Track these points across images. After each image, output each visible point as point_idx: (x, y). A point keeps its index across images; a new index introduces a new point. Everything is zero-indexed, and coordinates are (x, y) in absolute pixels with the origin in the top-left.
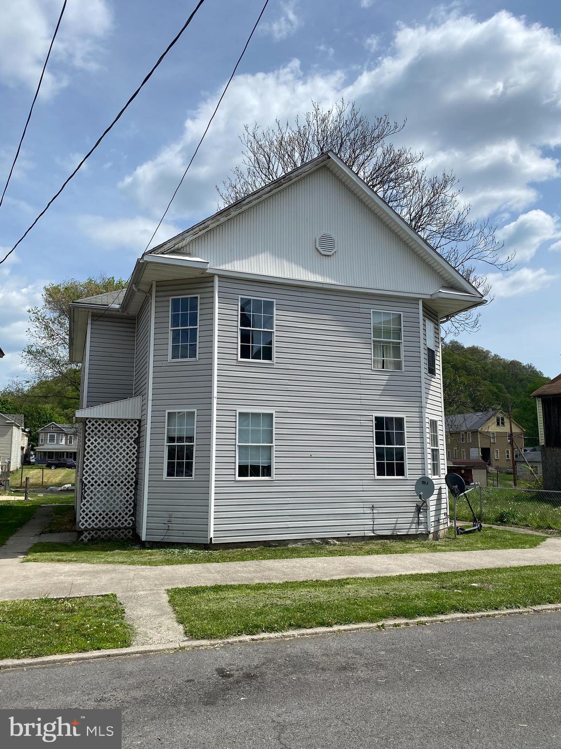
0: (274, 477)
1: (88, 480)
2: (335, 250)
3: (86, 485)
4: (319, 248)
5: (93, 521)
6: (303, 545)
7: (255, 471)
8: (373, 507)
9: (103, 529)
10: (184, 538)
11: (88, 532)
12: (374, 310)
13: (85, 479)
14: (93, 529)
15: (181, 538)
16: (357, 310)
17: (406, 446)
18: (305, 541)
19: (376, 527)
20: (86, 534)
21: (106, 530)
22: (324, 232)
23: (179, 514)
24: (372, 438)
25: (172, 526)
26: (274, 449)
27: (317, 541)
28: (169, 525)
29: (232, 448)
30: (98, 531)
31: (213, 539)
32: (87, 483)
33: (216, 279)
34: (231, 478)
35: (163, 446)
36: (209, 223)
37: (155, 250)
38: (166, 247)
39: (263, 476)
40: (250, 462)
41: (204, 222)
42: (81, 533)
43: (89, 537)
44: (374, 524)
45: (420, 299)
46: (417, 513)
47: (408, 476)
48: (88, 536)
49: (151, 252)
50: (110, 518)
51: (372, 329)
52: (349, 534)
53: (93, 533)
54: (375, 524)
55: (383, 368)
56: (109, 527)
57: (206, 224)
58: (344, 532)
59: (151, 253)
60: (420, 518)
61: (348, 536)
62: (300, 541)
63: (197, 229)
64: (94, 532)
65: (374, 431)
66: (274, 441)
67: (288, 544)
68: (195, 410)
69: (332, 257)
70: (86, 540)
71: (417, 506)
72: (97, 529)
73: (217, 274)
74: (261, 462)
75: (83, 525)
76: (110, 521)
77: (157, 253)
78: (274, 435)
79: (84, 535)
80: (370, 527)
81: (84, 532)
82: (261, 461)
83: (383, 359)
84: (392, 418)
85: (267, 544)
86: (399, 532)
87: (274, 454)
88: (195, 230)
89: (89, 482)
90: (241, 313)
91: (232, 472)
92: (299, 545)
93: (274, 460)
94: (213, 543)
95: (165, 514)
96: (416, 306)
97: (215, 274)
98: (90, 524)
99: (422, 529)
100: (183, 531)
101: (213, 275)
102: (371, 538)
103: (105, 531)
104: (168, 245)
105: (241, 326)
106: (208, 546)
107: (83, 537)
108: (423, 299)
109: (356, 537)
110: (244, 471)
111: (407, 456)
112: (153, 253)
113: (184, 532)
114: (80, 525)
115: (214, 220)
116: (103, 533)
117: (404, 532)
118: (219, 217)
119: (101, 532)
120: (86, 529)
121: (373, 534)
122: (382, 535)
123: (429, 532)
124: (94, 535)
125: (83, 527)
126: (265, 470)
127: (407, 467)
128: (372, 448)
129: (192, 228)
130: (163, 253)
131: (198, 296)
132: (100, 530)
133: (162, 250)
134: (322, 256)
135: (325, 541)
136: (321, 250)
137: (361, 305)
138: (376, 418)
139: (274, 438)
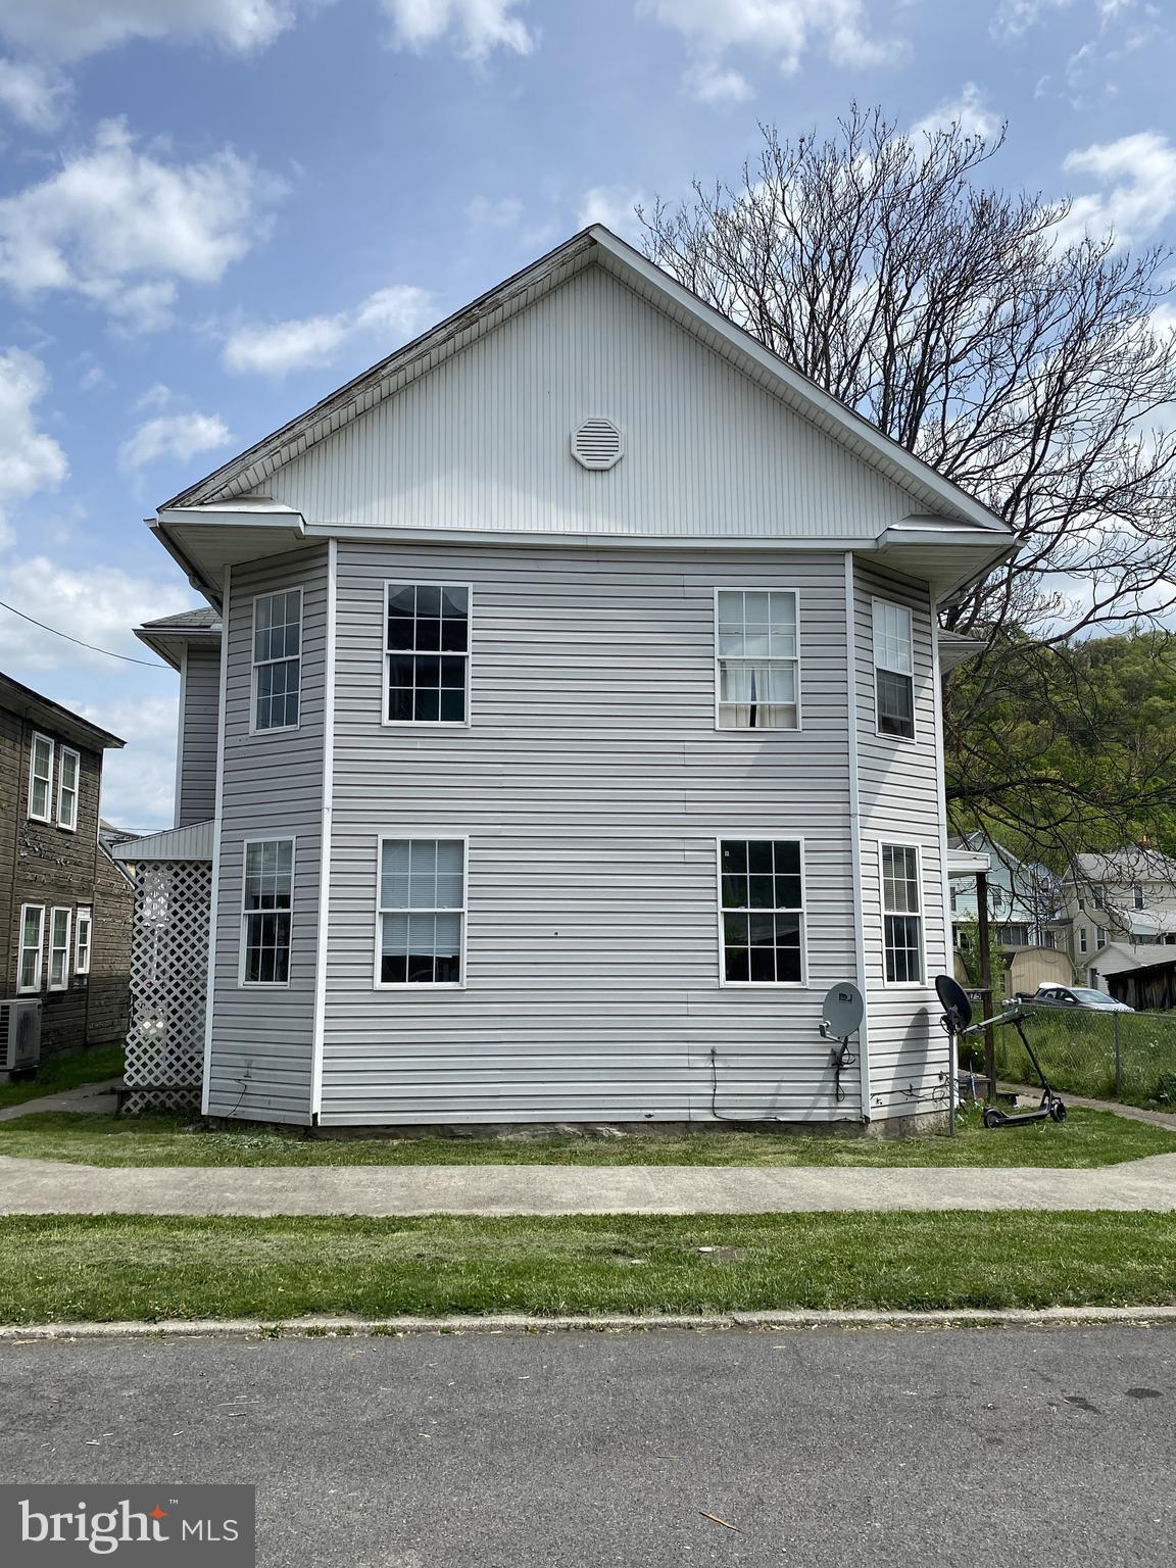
0: (465, 981)
1: (139, 988)
2: (617, 456)
3: (136, 998)
4: (578, 455)
5: (150, 1072)
6: (534, 1137)
7: (421, 968)
8: (713, 1053)
9: (170, 1089)
10: (270, 1112)
11: (140, 1093)
12: (721, 589)
13: (134, 985)
14: (150, 1088)
15: (265, 1111)
16: (679, 592)
17: (804, 909)
18: (539, 1127)
19: (720, 1101)
20: (135, 1097)
21: (176, 1092)
22: (592, 416)
23: (263, 1062)
24: (714, 891)
25: (253, 1087)
26: (466, 920)
27: (567, 1129)
28: (246, 1083)
29: (367, 918)
30: (160, 1094)
31: (319, 1117)
32: (139, 995)
33: (333, 548)
34: (364, 984)
35: (238, 917)
36: (302, 426)
37: (183, 498)
38: (206, 489)
39: (440, 979)
40: (410, 948)
41: (290, 427)
42: (125, 1095)
43: (142, 1103)
44: (714, 1095)
45: (848, 551)
46: (834, 1071)
47: (808, 980)
48: (140, 1101)
49: (175, 503)
50: (184, 1066)
51: (716, 634)
52: (650, 1116)
53: (149, 1096)
54: (718, 1095)
55: (753, 724)
56: (182, 1084)
57: (296, 430)
58: (639, 1111)
59: (173, 506)
60: (840, 1084)
61: (647, 1120)
62: (526, 1127)
63: (277, 443)
64: (152, 1094)
65: (720, 874)
66: (466, 901)
67: (496, 1133)
68: (293, 838)
69: (612, 472)
70: (136, 1110)
71: (834, 1053)
72: (159, 1089)
73: (333, 538)
74: (437, 949)
75: (131, 1078)
76: (184, 1072)
77: (187, 504)
78: (466, 889)
79: (132, 1100)
80: (707, 1101)
81: (133, 1094)
82: (435, 947)
83: (754, 703)
84: (768, 844)
85: (446, 1131)
86: (783, 1114)
87: (466, 931)
88: (271, 447)
89: (142, 991)
90: (389, 620)
91: (365, 970)
92: (524, 1136)
93: (465, 944)
94: (319, 1124)
95: (240, 1060)
96: (836, 570)
97: (328, 538)
98: (143, 1078)
99: (846, 1110)
100: (268, 1098)
101: (323, 542)
102: (707, 1126)
103: (173, 1094)
104: (212, 485)
105: (389, 649)
106: (311, 1132)
107: (129, 1104)
108: (854, 551)
109: (668, 1122)
110: (394, 968)
111: (805, 933)
112: (178, 505)
113: (272, 1099)
114: (125, 1080)
115: (316, 419)
116: (170, 1097)
117: (797, 1116)
118: (326, 411)
119: (165, 1094)
120: (137, 1089)
121: (712, 1119)
122: (737, 1122)
123: (867, 1118)
124: (152, 1100)
125: (130, 1084)
126: (446, 967)
127: (806, 958)
128: (715, 916)
129: (267, 442)
130: (202, 504)
131: (301, 588)
132: (163, 1091)
133: (199, 495)
134: (586, 473)
135: (589, 1129)
136: (583, 460)
137: (688, 580)
138: (726, 845)
139: (466, 895)
